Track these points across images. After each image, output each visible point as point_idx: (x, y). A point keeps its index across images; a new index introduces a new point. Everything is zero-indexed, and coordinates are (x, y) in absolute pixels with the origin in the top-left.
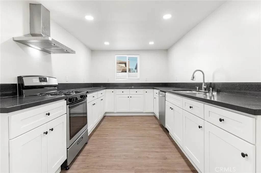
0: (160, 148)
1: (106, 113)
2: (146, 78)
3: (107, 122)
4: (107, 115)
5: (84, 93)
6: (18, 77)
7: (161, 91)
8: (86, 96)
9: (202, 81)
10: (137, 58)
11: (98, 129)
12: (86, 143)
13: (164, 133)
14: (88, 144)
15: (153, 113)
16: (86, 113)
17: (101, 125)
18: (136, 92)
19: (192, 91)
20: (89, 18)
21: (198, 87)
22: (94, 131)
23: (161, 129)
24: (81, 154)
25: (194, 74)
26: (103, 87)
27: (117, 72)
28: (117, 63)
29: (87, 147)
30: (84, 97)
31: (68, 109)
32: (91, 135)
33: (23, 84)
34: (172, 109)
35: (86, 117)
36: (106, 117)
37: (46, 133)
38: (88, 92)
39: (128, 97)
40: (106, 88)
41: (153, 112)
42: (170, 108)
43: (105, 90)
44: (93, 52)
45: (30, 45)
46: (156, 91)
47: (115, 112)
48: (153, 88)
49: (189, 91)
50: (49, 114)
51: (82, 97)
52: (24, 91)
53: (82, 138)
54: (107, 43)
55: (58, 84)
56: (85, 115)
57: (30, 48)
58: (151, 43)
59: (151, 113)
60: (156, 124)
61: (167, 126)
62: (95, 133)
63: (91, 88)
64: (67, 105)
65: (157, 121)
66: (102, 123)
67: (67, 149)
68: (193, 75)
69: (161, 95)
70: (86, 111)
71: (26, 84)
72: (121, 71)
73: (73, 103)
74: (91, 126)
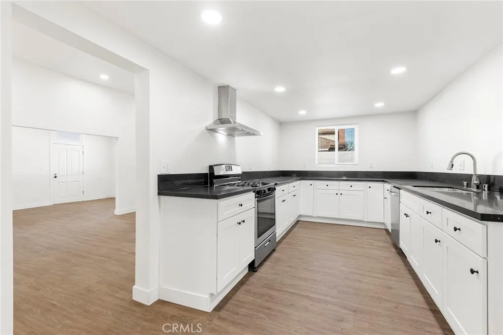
0: (384, 274)
1: (300, 216)
2: (371, 164)
3: (302, 229)
4: (302, 219)
5: (272, 184)
6: (210, 166)
7: (394, 187)
8: (275, 189)
9: (472, 172)
10: (353, 130)
11: (290, 235)
12: (274, 250)
13: (398, 256)
14: (275, 252)
15: (383, 224)
16: (274, 214)
17: (293, 231)
18: (351, 186)
19: (454, 188)
20: (280, 89)
21: (466, 182)
22: (283, 238)
23: (394, 250)
24: (268, 260)
25: (453, 159)
26: (297, 176)
27: (319, 151)
28: (319, 134)
29: (275, 255)
30: (272, 190)
31: (256, 203)
32: (280, 241)
33: (213, 173)
34: (407, 216)
35: (274, 219)
36: (300, 222)
37: (240, 223)
38: (276, 184)
39: (337, 194)
40: (301, 179)
41: (383, 222)
42: (405, 214)
43: (299, 182)
44: (281, 124)
45: (219, 131)
46: (388, 186)
47: (315, 216)
48: (383, 181)
49: (447, 189)
50: (241, 205)
51: (269, 189)
52: (215, 181)
53: (270, 241)
54: (302, 113)
55: (241, 173)
56: (273, 217)
57: (217, 134)
58: (379, 105)
59: (379, 224)
60: (388, 242)
61: (402, 245)
62: (284, 241)
63: (279, 178)
64: (256, 197)
65: (388, 237)
66: (295, 230)
67: (255, 248)
68: (452, 162)
69: (393, 194)
70: (275, 211)
71: (216, 174)
72: (328, 149)
73: (261, 196)
74: (280, 229)
